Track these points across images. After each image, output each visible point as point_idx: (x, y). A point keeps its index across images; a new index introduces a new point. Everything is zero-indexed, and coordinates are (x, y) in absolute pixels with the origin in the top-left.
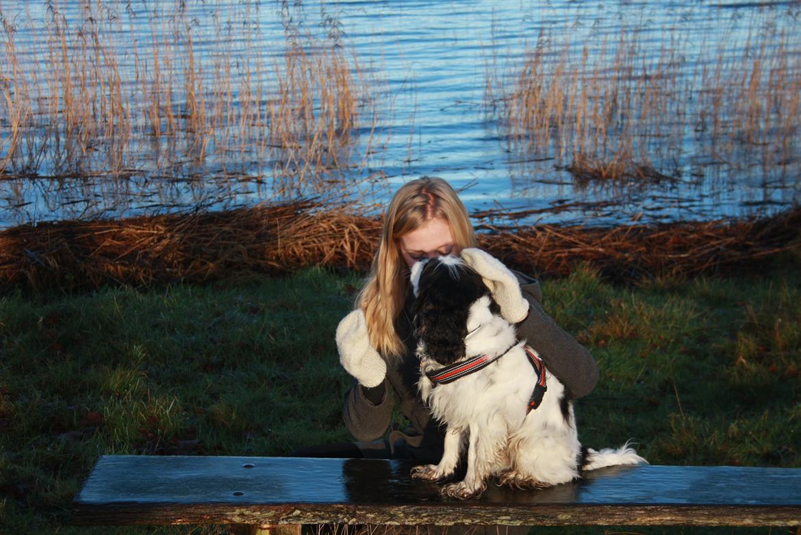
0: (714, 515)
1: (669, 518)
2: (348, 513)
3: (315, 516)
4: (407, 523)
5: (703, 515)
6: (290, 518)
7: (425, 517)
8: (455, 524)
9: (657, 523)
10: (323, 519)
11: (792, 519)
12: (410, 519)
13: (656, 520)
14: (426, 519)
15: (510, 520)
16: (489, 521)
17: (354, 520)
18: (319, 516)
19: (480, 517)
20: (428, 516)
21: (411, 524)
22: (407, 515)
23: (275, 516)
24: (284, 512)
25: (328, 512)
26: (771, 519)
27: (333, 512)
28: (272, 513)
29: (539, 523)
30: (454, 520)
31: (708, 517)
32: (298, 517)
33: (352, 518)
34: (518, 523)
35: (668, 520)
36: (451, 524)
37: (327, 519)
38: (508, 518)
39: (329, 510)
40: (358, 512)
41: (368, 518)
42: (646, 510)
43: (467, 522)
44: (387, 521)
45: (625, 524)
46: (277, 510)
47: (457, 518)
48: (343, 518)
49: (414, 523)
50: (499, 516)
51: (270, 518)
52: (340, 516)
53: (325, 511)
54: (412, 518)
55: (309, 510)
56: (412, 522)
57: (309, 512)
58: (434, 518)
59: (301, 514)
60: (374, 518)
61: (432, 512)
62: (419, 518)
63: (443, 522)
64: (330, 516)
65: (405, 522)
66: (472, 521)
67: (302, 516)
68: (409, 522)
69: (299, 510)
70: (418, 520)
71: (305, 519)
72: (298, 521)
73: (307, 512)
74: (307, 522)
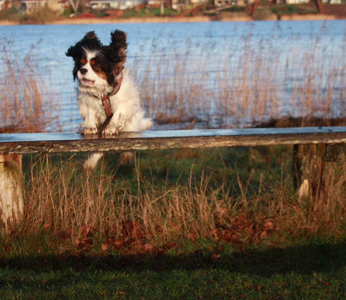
0: (253, 140)
1: (229, 142)
2: (48, 146)
3: (29, 149)
4: (82, 150)
5: (247, 140)
6: (15, 150)
7: (92, 146)
8: (110, 150)
9: (223, 145)
10: (34, 150)
11: (296, 140)
12: (84, 148)
13: (222, 144)
14: (93, 148)
15: (141, 147)
16: (129, 147)
17: (52, 149)
18: (32, 148)
19: (124, 145)
20: (94, 146)
21: (84, 150)
22: (82, 146)
23: (6, 149)
24: (12, 146)
25: (37, 146)
26: (283, 141)
27: (39, 146)
28: (4, 147)
29: (157, 147)
30: (109, 148)
31: (250, 141)
32: (20, 149)
33: (51, 148)
34: (145, 148)
35: (228, 144)
36: (108, 150)
37: (37, 150)
38: (140, 145)
39: (38, 144)
40: (54, 145)
41: (60, 148)
42: (216, 138)
43: (117, 148)
44: (71, 150)
45: (205, 146)
46: (7, 145)
47: (111, 147)
48: (46, 149)
49: (87, 150)
50: (134, 144)
51: (3, 150)
52: (44, 148)
53: (35, 146)
54: (85, 147)
55: (26, 145)
56: (85, 149)
57: (26, 146)
58: (98, 147)
59: (21, 147)
60: (64, 148)
61: (97, 143)
62: (89, 147)
63: (103, 148)
64: (38, 148)
65: (81, 149)
66: (120, 148)
67: (22, 148)
68: (83, 149)
69: (20, 145)
70: (89, 148)
71: (24, 150)
72: (20, 151)
73: (24, 146)
74: (25, 152)
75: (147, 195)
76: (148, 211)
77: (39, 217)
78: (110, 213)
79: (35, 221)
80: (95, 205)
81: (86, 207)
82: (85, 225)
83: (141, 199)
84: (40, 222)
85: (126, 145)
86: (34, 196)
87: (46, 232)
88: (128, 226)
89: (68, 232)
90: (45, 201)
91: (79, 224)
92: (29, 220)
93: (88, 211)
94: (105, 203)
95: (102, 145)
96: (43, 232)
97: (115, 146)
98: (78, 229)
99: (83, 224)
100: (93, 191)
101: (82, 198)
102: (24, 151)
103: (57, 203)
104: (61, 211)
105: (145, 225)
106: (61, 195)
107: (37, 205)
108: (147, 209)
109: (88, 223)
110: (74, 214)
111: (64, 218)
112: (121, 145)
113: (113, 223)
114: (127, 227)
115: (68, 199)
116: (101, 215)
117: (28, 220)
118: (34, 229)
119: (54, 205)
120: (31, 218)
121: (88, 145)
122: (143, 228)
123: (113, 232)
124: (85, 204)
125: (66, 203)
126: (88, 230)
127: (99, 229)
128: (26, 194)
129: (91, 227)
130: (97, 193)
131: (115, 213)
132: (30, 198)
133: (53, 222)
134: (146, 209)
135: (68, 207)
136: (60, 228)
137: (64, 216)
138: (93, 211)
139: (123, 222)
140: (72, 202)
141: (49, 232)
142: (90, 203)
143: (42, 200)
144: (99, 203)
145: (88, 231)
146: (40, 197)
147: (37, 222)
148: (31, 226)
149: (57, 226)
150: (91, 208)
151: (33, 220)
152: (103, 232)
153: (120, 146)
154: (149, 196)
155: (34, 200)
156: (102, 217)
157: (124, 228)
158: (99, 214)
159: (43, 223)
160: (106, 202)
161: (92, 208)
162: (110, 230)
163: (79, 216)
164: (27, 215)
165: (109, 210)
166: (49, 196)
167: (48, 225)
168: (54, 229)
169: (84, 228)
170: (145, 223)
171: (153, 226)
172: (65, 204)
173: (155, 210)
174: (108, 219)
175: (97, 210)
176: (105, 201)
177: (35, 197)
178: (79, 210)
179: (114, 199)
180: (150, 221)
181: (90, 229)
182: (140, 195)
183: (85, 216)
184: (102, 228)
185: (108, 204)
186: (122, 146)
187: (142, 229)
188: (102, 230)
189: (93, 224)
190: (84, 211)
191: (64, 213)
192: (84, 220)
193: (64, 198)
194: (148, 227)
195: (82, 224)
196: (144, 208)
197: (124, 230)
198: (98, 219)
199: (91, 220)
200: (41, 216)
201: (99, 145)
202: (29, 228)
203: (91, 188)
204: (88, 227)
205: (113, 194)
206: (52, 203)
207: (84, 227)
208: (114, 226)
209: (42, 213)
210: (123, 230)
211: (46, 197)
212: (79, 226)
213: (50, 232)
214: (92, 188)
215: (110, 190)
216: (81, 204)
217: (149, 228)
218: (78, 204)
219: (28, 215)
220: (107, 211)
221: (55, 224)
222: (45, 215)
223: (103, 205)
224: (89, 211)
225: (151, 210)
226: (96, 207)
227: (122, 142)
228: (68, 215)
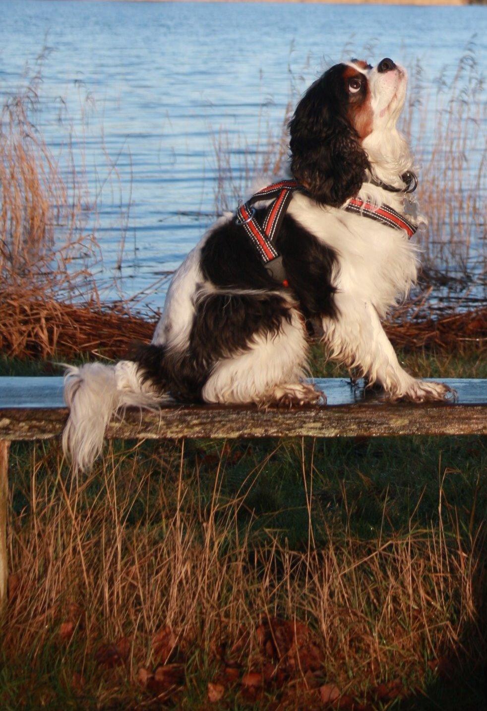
3: (31, 428)
4: (169, 435)
7: (196, 425)
8: (241, 437)
10: (44, 431)
12: (174, 429)
14: (197, 429)
15: (321, 429)
16: (290, 430)
18: (38, 428)
19: (277, 425)
20: (200, 424)
21: (174, 435)
22: (169, 424)
25: (51, 421)
30: (238, 430)
32: (6, 429)
34: (333, 433)
36: (234, 435)
37: (50, 432)
38: (319, 425)
39: (53, 417)
43: (259, 432)
44: (139, 433)
47: (243, 427)
49: (180, 435)
50: (305, 423)
53: (46, 420)
54: (177, 426)
55: (22, 418)
56: (177, 432)
57: (23, 421)
58: (209, 427)
59: (11, 423)
60: (120, 428)
61: (208, 417)
62: (187, 427)
63: (223, 432)
64: (54, 427)
65: (166, 433)
66: (266, 431)
67: (11, 427)
68: (172, 432)
69: (8, 418)
70: (186, 430)
71: (16, 431)
72: (7, 434)
73: (19, 421)
74: (20, 436)
75: (332, 552)
76: (331, 594)
77: (46, 606)
78: (231, 598)
79: (35, 616)
80: (193, 573)
81: (170, 581)
82: (167, 630)
83: (314, 559)
84: (48, 619)
85: (283, 423)
86: (35, 547)
87: (65, 648)
88: (278, 634)
89: (119, 649)
90: (63, 561)
91: (150, 625)
92: (20, 613)
93: (174, 591)
94: (221, 572)
95: (220, 422)
96: (55, 647)
97: (255, 426)
98: (147, 639)
99: (161, 625)
100: (190, 536)
101: (162, 556)
102: (17, 434)
103: (95, 567)
104: (106, 590)
105: (322, 633)
106: (106, 544)
107: (41, 569)
108: (329, 588)
109: (175, 623)
110: (138, 597)
111: (111, 611)
112: (268, 423)
113: (240, 625)
114: (277, 638)
115: (125, 560)
116: (208, 602)
117: (16, 612)
118: (32, 637)
119: (88, 571)
120: (25, 608)
121: (185, 421)
122: (318, 641)
123: (239, 649)
124: (168, 570)
125: (119, 568)
126: (173, 643)
127: (204, 641)
128: (15, 542)
129: (182, 635)
130: (203, 543)
131: (247, 596)
132: (26, 552)
133: (83, 620)
134: (326, 590)
135: (123, 579)
136: (100, 636)
137: (111, 603)
138: (188, 590)
139: (265, 623)
140: (135, 568)
141: (71, 645)
142: (182, 570)
143: (56, 559)
144: (204, 570)
145: (174, 646)
146: (51, 550)
147: (40, 618)
148: (24, 630)
149: (92, 630)
150: (184, 582)
151: (29, 614)
152: (214, 648)
153: (267, 425)
154: (336, 554)
155: (34, 557)
156: (212, 607)
157: (268, 637)
158: (204, 601)
159: (55, 621)
160: (225, 568)
161: (187, 583)
162: (232, 643)
163: (152, 603)
164: (15, 598)
165: (230, 590)
166: (74, 549)
167: (70, 626)
168: (83, 640)
169: (164, 637)
170: (324, 627)
171: (343, 637)
172: (116, 571)
173: (349, 591)
174: (227, 615)
175: (199, 589)
176: (222, 565)
177: (38, 550)
178: (151, 588)
179: (244, 560)
180: (337, 621)
181: (180, 640)
182: (312, 549)
183: (167, 603)
184: (211, 638)
185: (227, 572)
186: (272, 426)
187: (315, 644)
188: (209, 645)
189: (187, 627)
190: (165, 591)
191: (111, 595)
192: (165, 617)
193: (115, 556)
194: (331, 639)
195: (158, 627)
196: (322, 586)
197: (268, 644)
198: (201, 613)
199: (181, 617)
200: (52, 604)
201: (212, 422)
202: (19, 636)
203: (185, 528)
204: (173, 636)
205: (241, 545)
206: (81, 565)
207: (163, 633)
208: (241, 633)
209: (53, 595)
210: (265, 643)
211: (66, 552)
212: (151, 631)
213: (73, 649)
214: (188, 530)
215: (234, 534)
216: (157, 573)
217: (334, 641)
218: (149, 570)
219: (18, 601)
220: (225, 591)
221: (89, 626)
222: (62, 600)
223: (214, 575)
224: (179, 591)
225: (341, 592)
226: (197, 580)
227: (274, 417)
228: (123, 600)
